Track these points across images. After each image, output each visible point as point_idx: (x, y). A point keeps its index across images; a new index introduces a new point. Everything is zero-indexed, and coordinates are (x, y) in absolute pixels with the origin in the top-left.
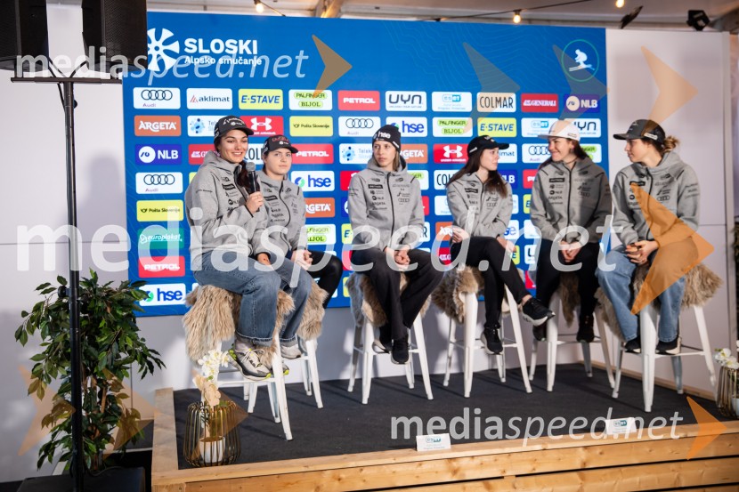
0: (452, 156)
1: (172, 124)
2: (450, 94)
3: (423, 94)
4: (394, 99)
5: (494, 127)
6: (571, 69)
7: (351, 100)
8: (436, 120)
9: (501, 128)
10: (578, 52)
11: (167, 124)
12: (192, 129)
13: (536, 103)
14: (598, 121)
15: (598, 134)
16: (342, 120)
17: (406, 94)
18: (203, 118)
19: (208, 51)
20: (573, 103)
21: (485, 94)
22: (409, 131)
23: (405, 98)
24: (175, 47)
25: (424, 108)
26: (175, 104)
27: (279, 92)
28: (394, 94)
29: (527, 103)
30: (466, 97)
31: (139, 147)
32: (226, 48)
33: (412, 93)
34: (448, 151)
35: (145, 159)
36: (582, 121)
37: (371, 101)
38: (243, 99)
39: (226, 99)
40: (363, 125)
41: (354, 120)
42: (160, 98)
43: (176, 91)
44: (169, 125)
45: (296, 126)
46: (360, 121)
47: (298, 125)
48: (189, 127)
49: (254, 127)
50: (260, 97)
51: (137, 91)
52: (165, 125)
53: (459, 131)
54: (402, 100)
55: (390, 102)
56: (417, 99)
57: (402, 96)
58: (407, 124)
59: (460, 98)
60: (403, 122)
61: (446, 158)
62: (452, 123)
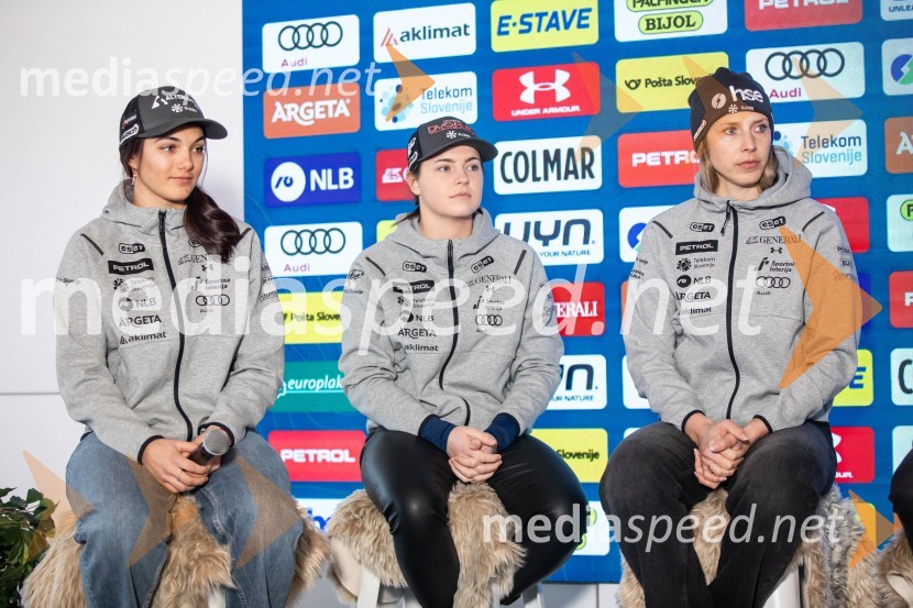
1: (342, 103)
7: (779, 3)
11: (330, 103)
12: (384, 112)
16: (755, 58)
26: (347, 54)
31: (271, 165)
38: (501, 25)
39: (462, 31)
40: (814, 70)
41: (787, 57)
42: (317, 42)
43: (351, 23)
44: (335, 107)
45: (634, 84)
46: (804, 56)
47: (638, 83)
48: (379, 108)
49: (528, 96)
50: (541, 15)
51: (270, 31)
52: (326, 107)
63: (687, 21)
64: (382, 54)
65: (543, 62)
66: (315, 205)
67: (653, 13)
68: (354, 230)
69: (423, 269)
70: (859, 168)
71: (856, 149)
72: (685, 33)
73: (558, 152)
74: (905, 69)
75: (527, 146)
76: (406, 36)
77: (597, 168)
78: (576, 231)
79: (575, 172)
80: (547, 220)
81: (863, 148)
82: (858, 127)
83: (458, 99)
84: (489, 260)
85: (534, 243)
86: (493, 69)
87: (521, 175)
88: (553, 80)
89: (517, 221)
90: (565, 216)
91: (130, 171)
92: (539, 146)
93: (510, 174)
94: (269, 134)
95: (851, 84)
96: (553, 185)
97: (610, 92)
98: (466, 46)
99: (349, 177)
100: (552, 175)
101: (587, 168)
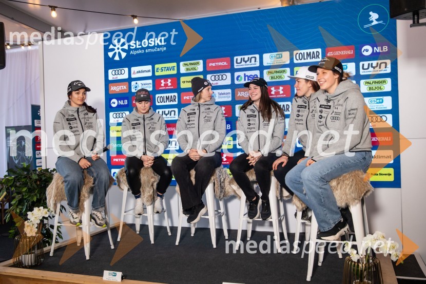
0: (276, 93)
1: (125, 86)
2: (275, 54)
3: (257, 56)
4: (239, 61)
6: (365, 26)
7: (214, 65)
8: (265, 71)
10: (371, 13)
11: (123, 86)
12: (134, 88)
13: (337, 53)
14: (389, 62)
15: (389, 70)
16: (209, 76)
17: (246, 57)
18: (138, 82)
19: (141, 47)
20: (367, 50)
21: (299, 52)
22: (248, 79)
23: (246, 59)
24: (126, 47)
25: (258, 64)
26: (126, 76)
27: (175, 64)
28: (239, 58)
29: (330, 54)
31: (111, 99)
32: (149, 43)
33: (250, 56)
34: (273, 90)
35: (113, 105)
36: (374, 63)
37: (225, 63)
38: (157, 70)
39: (149, 71)
40: (220, 79)
42: (120, 73)
43: (126, 69)
45: (184, 82)
46: (219, 76)
48: (132, 87)
49: (162, 85)
50: (165, 68)
51: (110, 71)
53: (281, 77)
54: (244, 61)
55: (237, 63)
56: (253, 59)
57: (244, 58)
58: (247, 76)
59: (282, 56)
60: (245, 74)
61: (273, 95)
62: (276, 72)
63: (195, 69)
64: (133, 76)
65: (166, 77)
66: (120, 108)
67: (188, 67)
68: (127, 113)
69: (138, 120)
70: (230, 99)
71: (229, 95)
72: (194, 71)
73: (169, 96)
74: (239, 78)
75: (162, 95)
76: (138, 72)
77: (177, 100)
78: (173, 113)
79: (172, 101)
80: (167, 111)
81: (231, 95)
82: (229, 91)
83: (149, 86)
84: (152, 119)
85: (164, 116)
86: (155, 79)
87: (161, 101)
88: (168, 81)
89: (161, 111)
90: (170, 110)
91: (70, 98)
92: (165, 95)
93: (159, 101)
94: (110, 93)
95: (228, 82)
96: (168, 103)
97: (179, 84)
98: (150, 74)
100: (168, 101)
101: (175, 100)
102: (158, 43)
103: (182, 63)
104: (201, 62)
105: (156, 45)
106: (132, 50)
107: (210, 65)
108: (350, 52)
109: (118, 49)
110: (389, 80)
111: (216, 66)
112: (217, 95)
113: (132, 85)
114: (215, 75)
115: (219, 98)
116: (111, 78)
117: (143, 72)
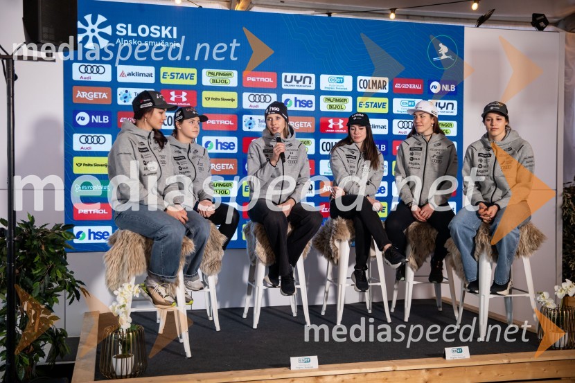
0: (334, 127)
1: (104, 94)
2: (335, 77)
3: (313, 76)
4: (289, 80)
5: (370, 104)
6: (435, 59)
7: (253, 79)
8: (322, 98)
9: (375, 106)
12: (121, 99)
13: (405, 86)
14: (455, 103)
15: (455, 113)
16: (245, 95)
17: (298, 76)
18: (130, 90)
19: (135, 35)
20: (436, 87)
21: (364, 78)
22: (300, 106)
23: (298, 78)
24: (108, 30)
25: (313, 87)
26: (107, 77)
27: (194, 71)
28: (289, 75)
29: (397, 86)
30: (348, 80)
31: (76, 112)
32: (150, 32)
33: (304, 75)
34: (331, 123)
35: (80, 122)
36: (442, 102)
37: (270, 80)
38: (164, 75)
39: (150, 75)
41: (255, 96)
42: (95, 72)
43: (108, 67)
44: (102, 95)
45: (208, 99)
46: (260, 96)
47: (209, 99)
48: (119, 97)
49: (173, 99)
51: (75, 66)
52: (98, 95)
53: (341, 107)
54: (295, 80)
55: (286, 81)
56: (307, 80)
57: (295, 77)
58: (299, 101)
59: (343, 80)
60: (296, 98)
61: (331, 129)
62: (336, 100)
63: (225, 82)
64: (120, 79)
65: (179, 89)
67: (214, 78)
68: (109, 137)
72: (224, 85)
74: (288, 103)
75: (172, 114)
76: (129, 74)
87: (170, 123)
88: (181, 94)
97: (200, 101)
98: (151, 80)
99: (107, 119)
102: (166, 35)
103: (205, 71)
104: (235, 73)
105: (163, 36)
106: (120, 37)
107: (248, 79)
108: (418, 87)
109: (93, 31)
110: (455, 123)
111: (256, 82)
112: (257, 122)
113: (118, 93)
114: (255, 94)
115: (260, 126)
116: (76, 76)
117: (138, 74)
